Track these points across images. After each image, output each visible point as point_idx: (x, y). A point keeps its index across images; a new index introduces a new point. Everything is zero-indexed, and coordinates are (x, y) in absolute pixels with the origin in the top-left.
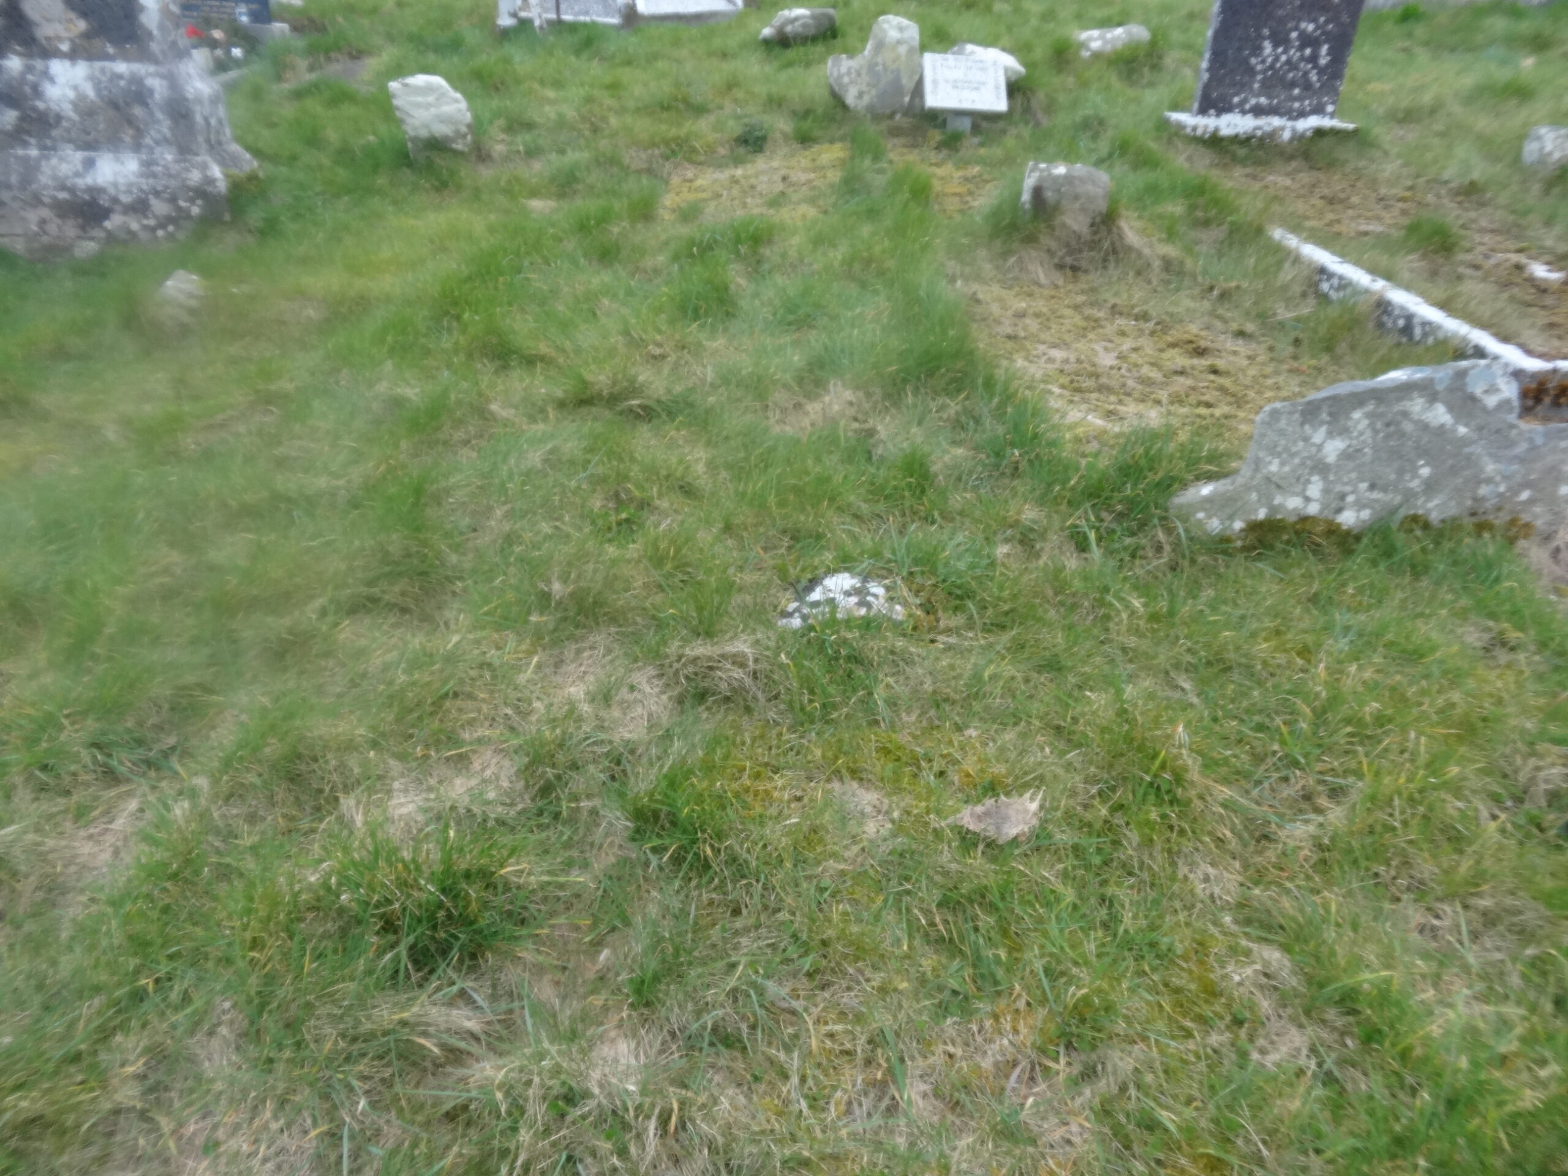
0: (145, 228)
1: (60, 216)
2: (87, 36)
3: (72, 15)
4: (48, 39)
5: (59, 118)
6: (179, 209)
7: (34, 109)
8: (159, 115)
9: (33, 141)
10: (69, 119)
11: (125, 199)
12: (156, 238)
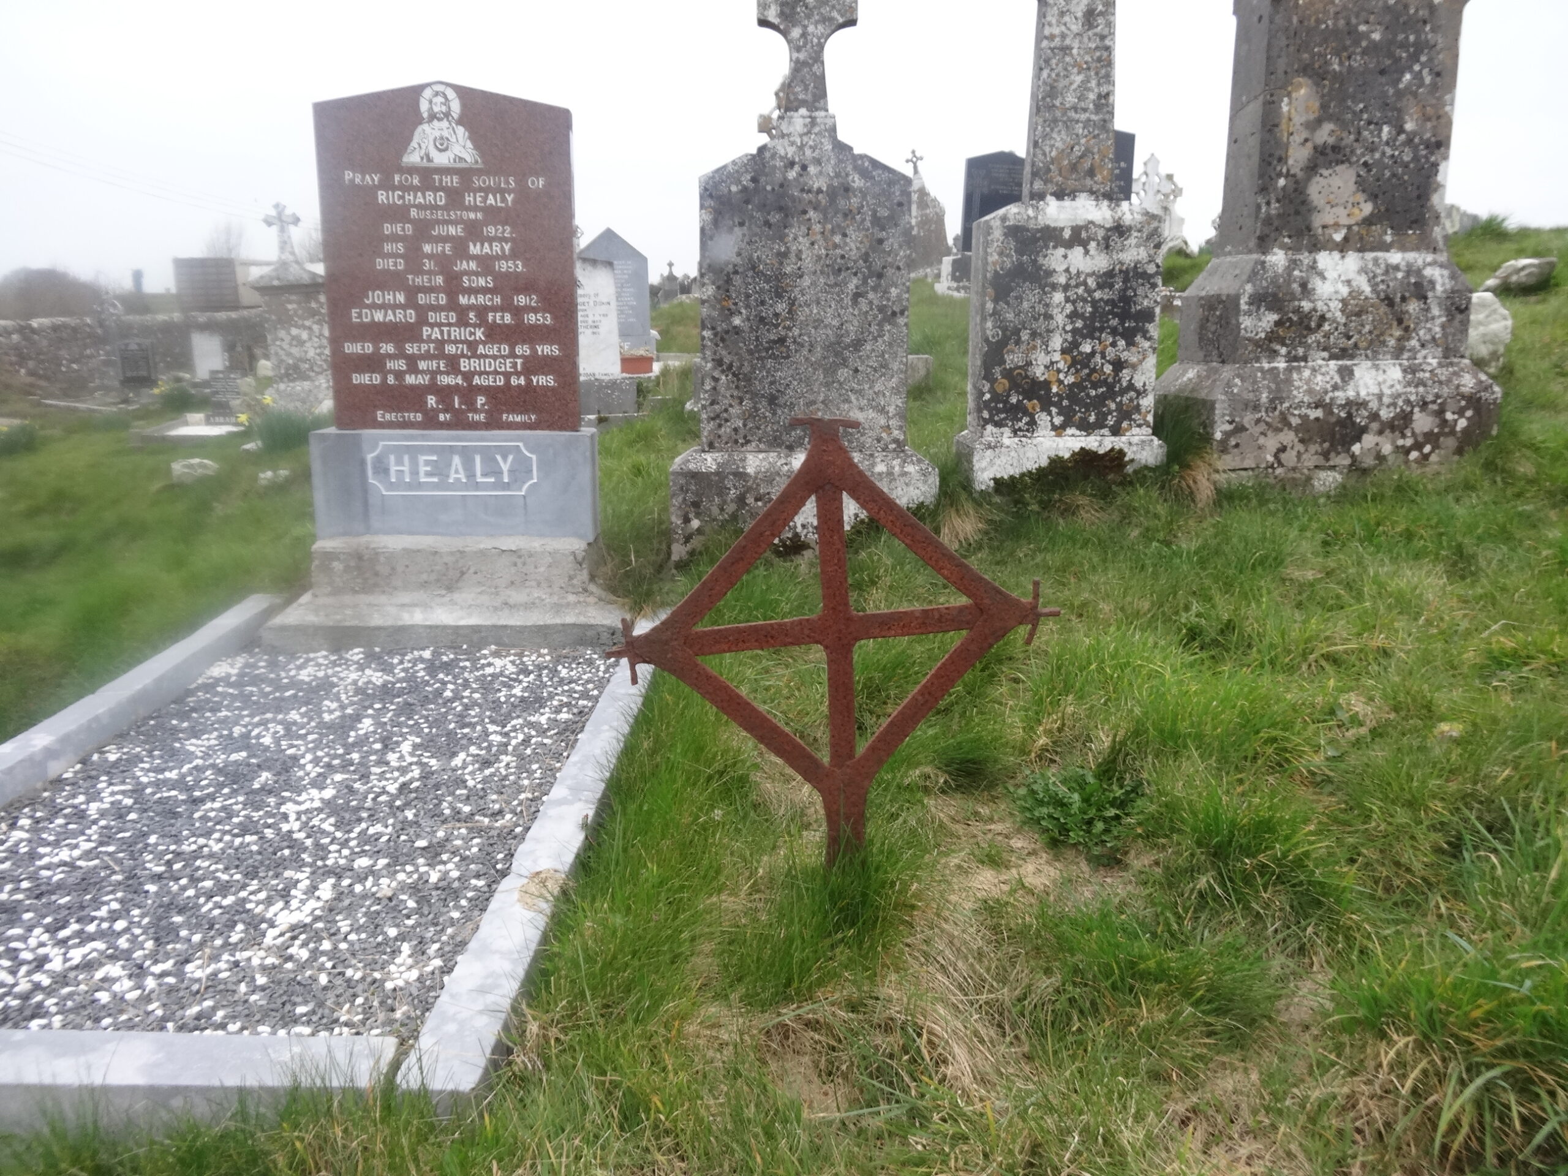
0: (1397, 449)
1: (1302, 441)
2: (1368, 222)
3: (1360, 197)
4: (1324, 227)
5: (1323, 318)
6: (1445, 422)
7: (1298, 310)
8: (1436, 311)
9: (1283, 351)
10: (1334, 321)
11: (1385, 414)
12: (1407, 462)
